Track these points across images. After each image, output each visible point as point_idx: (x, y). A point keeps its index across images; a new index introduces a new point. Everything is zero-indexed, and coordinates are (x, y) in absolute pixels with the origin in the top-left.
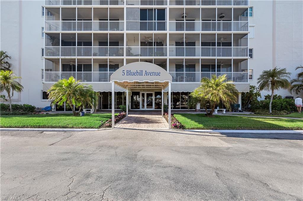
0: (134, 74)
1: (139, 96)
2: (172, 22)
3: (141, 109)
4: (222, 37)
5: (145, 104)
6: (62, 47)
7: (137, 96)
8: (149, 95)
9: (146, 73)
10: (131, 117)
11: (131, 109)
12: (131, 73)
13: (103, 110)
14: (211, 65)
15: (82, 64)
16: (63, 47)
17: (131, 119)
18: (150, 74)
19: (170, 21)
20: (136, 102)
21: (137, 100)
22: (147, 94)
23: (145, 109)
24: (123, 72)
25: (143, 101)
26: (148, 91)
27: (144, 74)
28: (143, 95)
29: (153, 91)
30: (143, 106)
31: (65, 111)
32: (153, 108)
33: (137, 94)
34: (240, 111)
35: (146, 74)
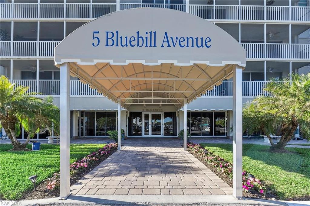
0: (129, 43)
1: (141, 118)
2: (193, 6)
3: (143, 135)
4: (271, 32)
5: (150, 129)
6: (14, 42)
7: (138, 118)
8: (156, 117)
9: (168, 40)
10: (127, 152)
11: (129, 135)
12: (119, 39)
13: (86, 137)
14: (251, 73)
15: (51, 72)
16: (16, 42)
17: (125, 157)
18: (180, 42)
19: (191, 5)
20: (136, 126)
21: (137, 125)
22: (152, 114)
23: (150, 135)
24: (96, 35)
25: (147, 124)
26: (153, 111)
27: (159, 42)
28: (147, 117)
29: (161, 111)
30: (147, 131)
31: (23, 139)
32: (162, 135)
33: (137, 115)
34: (298, 139)
35: (168, 42)
